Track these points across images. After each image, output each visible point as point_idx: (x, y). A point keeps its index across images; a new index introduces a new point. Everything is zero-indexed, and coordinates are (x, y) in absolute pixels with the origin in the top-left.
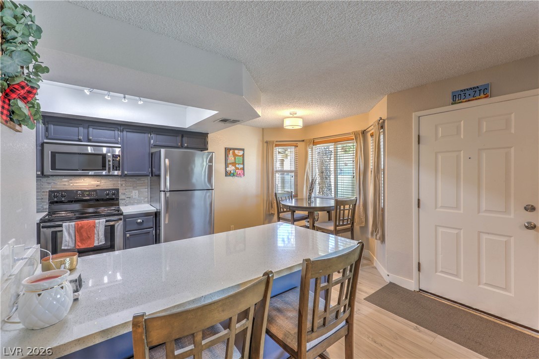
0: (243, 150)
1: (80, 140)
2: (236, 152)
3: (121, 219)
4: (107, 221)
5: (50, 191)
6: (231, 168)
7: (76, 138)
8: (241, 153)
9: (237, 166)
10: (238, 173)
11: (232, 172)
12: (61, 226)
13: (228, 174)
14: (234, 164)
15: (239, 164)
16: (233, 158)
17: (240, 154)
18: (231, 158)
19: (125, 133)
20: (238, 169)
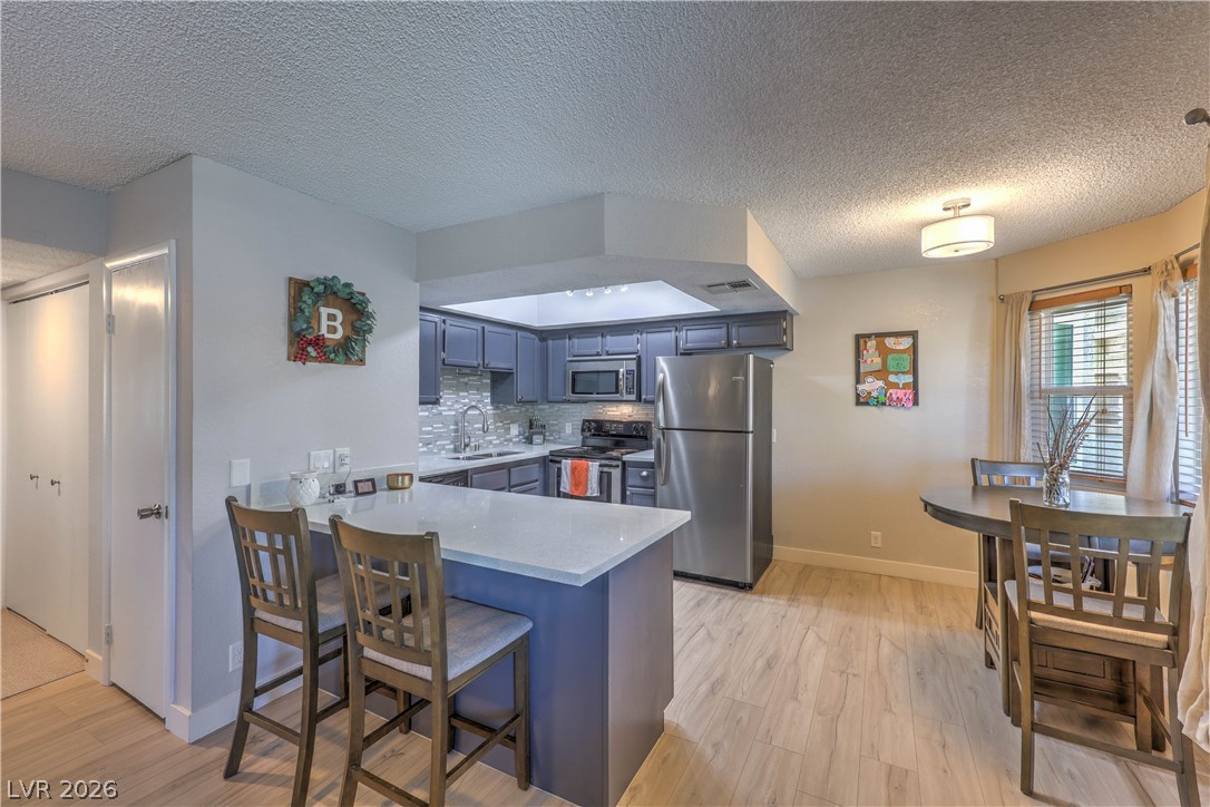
0: (914, 334)
1: (598, 354)
2: (890, 342)
3: (618, 466)
4: (601, 466)
5: (585, 421)
6: (872, 385)
7: (594, 352)
8: (906, 343)
9: (892, 378)
10: (894, 397)
11: (874, 394)
12: (560, 462)
13: (861, 401)
14: (881, 373)
15: (896, 373)
16: (878, 360)
17: (901, 347)
18: (872, 359)
19: (644, 335)
20: (896, 386)
